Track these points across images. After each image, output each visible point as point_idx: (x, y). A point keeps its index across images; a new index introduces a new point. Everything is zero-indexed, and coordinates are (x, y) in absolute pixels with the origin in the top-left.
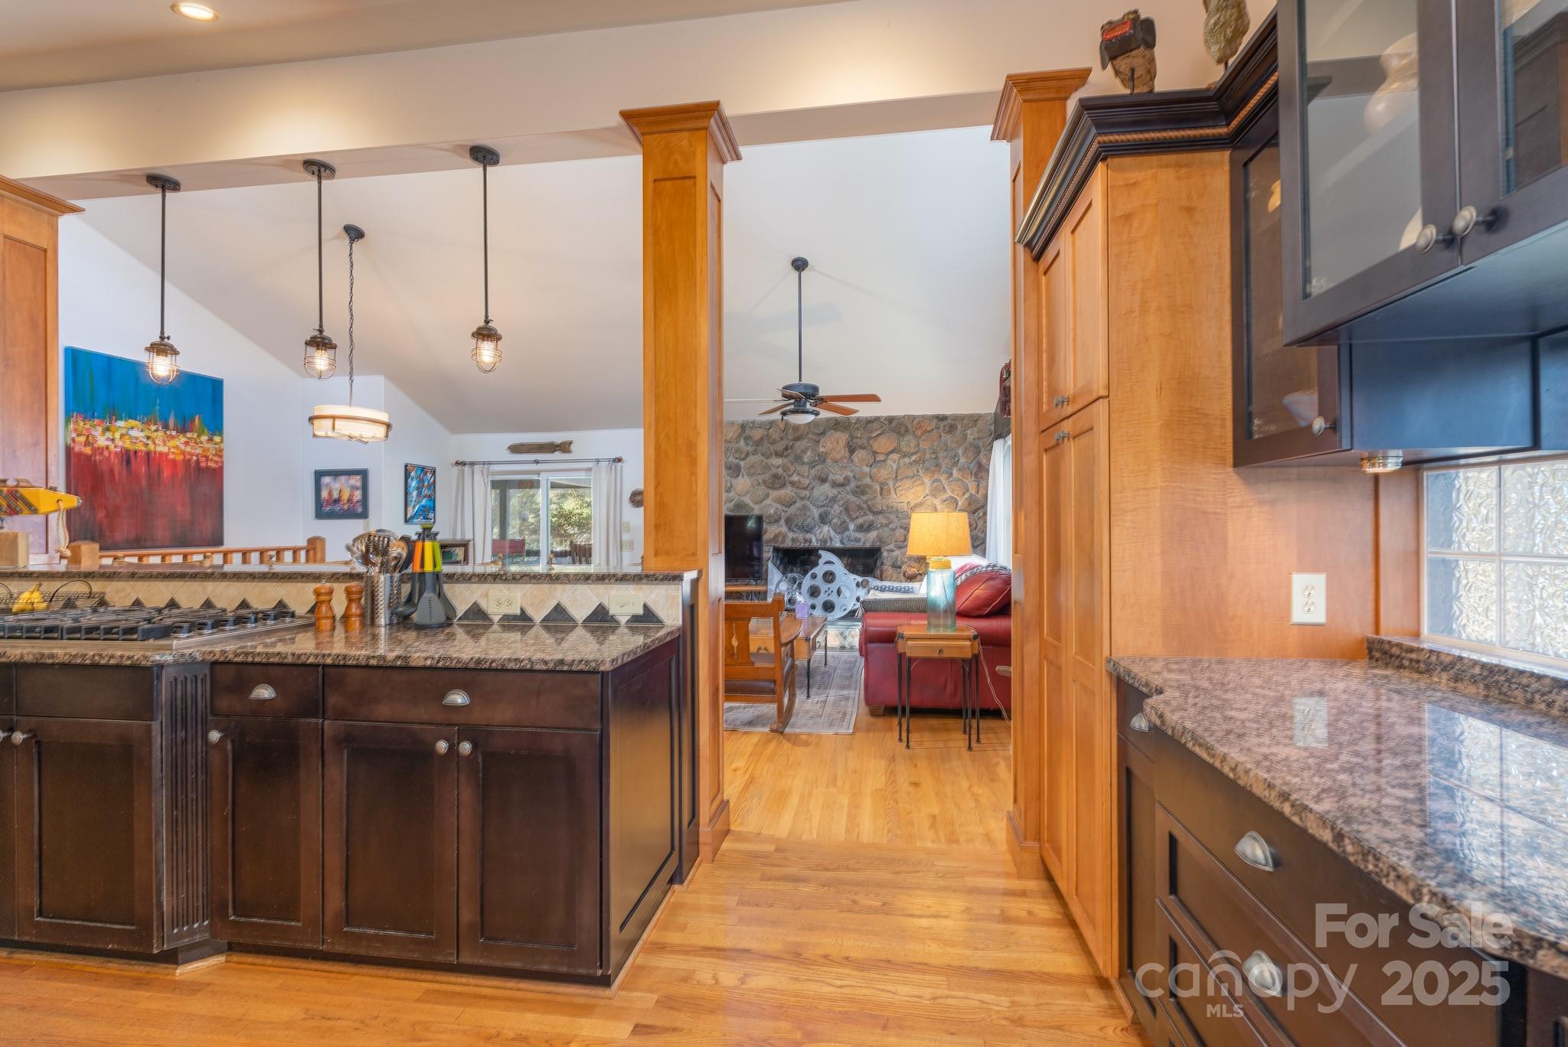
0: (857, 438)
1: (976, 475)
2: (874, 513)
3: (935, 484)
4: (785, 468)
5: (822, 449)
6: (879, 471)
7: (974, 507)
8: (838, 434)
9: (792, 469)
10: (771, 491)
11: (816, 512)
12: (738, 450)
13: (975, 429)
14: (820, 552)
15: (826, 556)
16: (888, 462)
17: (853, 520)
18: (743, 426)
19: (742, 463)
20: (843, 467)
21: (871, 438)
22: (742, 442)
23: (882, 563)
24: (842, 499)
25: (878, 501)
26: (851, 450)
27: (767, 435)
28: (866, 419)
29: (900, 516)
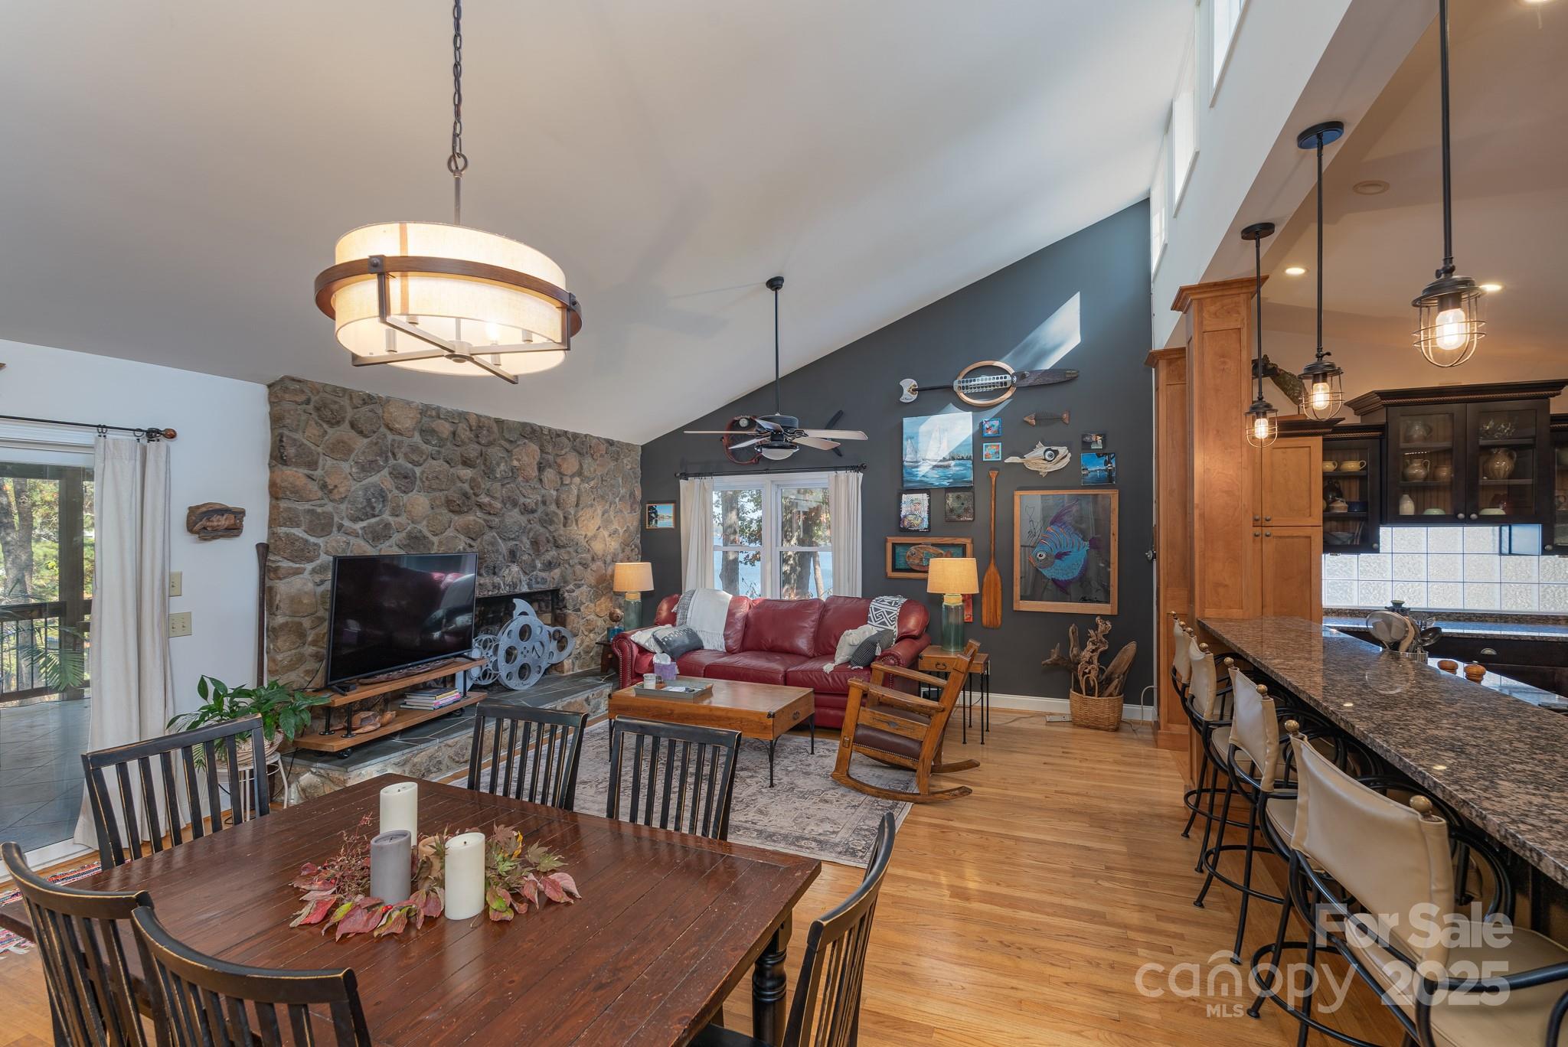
0: (547, 453)
1: (631, 507)
2: (558, 547)
3: (606, 515)
4: (473, 482)
5: (515, 463)
6: (565, 497)
7: (629, 540)
8: (532, 446)
9: (482, 486)
10: (454, 516)
11: (503, 547)
12: (414, 449)
14: (515, 600)
15: (521, 605)
16: (573, 487)
17: (539, 555)
18: (425, 411)
19: (418, 470)
20: (534, 488)
21: (557, 455)
22: (417, 438)
23: (565, 607)
24: (531, 529)
25: (562, 532)
26: (541, 468)
27: (454, 433)
28: (556, 431)
29: (579, 550)
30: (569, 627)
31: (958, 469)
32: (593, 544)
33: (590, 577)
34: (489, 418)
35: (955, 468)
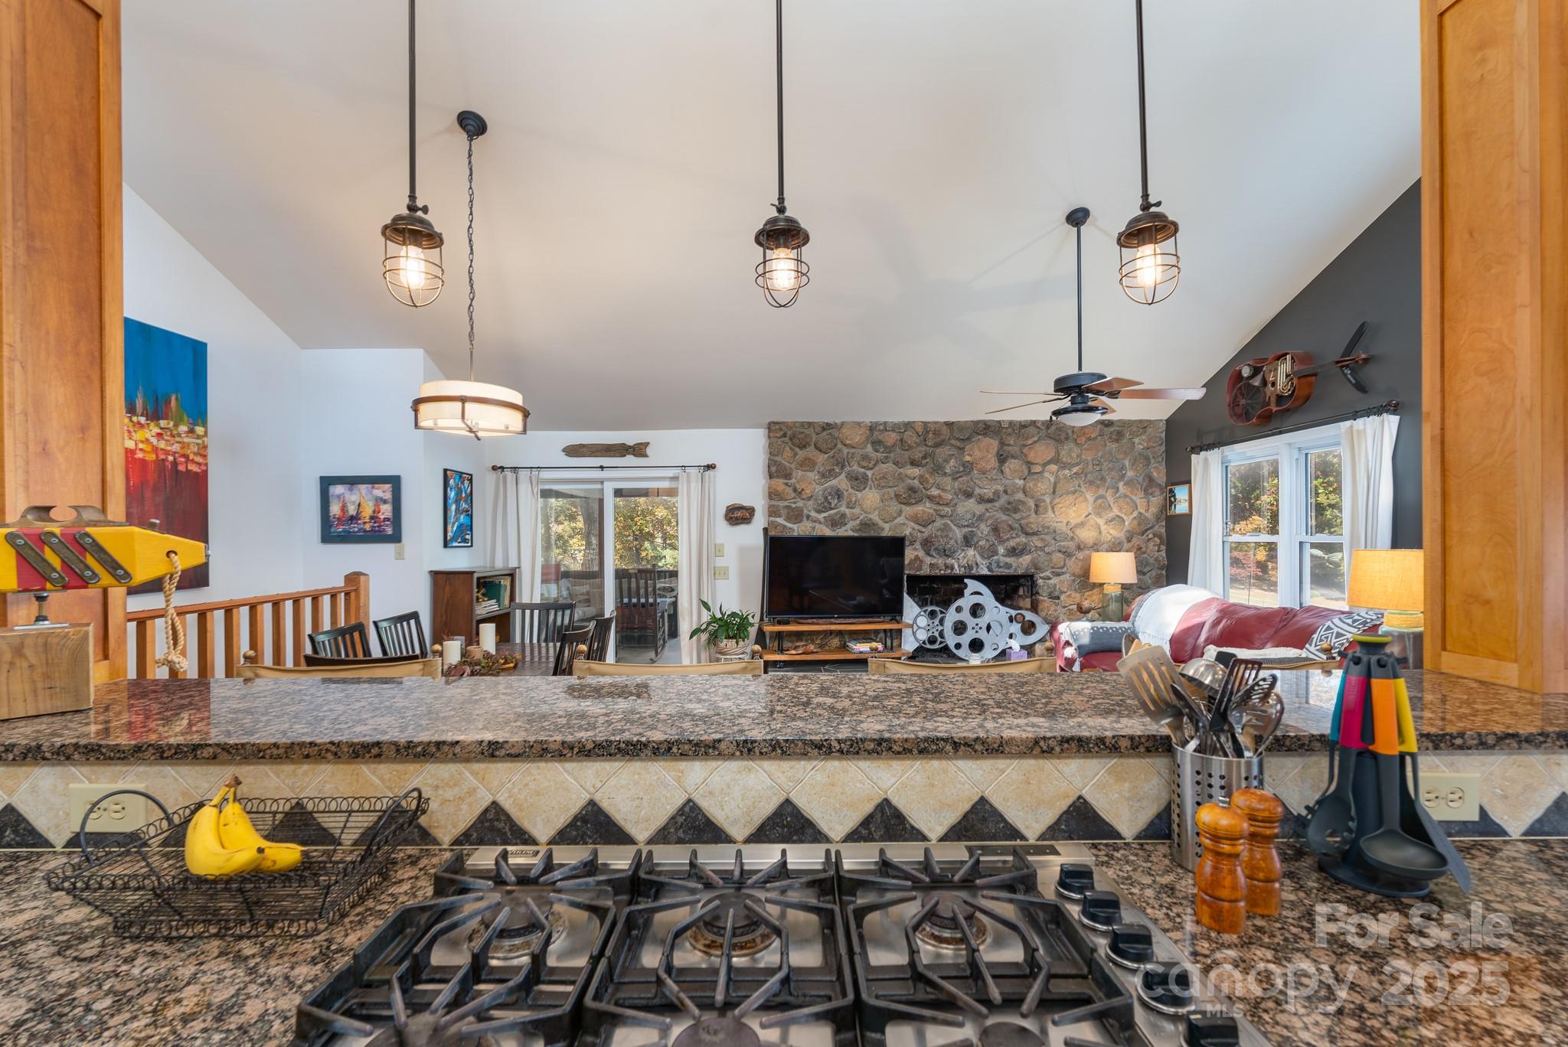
0: (1009, 445)
1: (1146, 491)
2: (1027, 534)
3: (1100, 501)
4: (922, 479)
5: (968, 458)
6: (1036, 485)
7: (1143, 528)
8: (987, 441)
9: (931, 481)
10: (904, 507)
11: (958, 534)
12: (865, 457)
13: (1144, 437)
14: (966, 580)
15: (972, 585)
16: (1046, 474)
17: (1002, 542)
18: (872, 428)
19: (869, 473)
20: (992, 479)
21: (1025, 446)
22: (869, 448)
23: (1038, 593)
24: (990, 517)
25: (1032, 520)
26: (1002, 459)
27: (901, 440)
28: (1020, 422)
29: (1058, 538)
30: (1043, 614)
32: (1078, 532)
33: (1074, 566)
34: (936, 423)
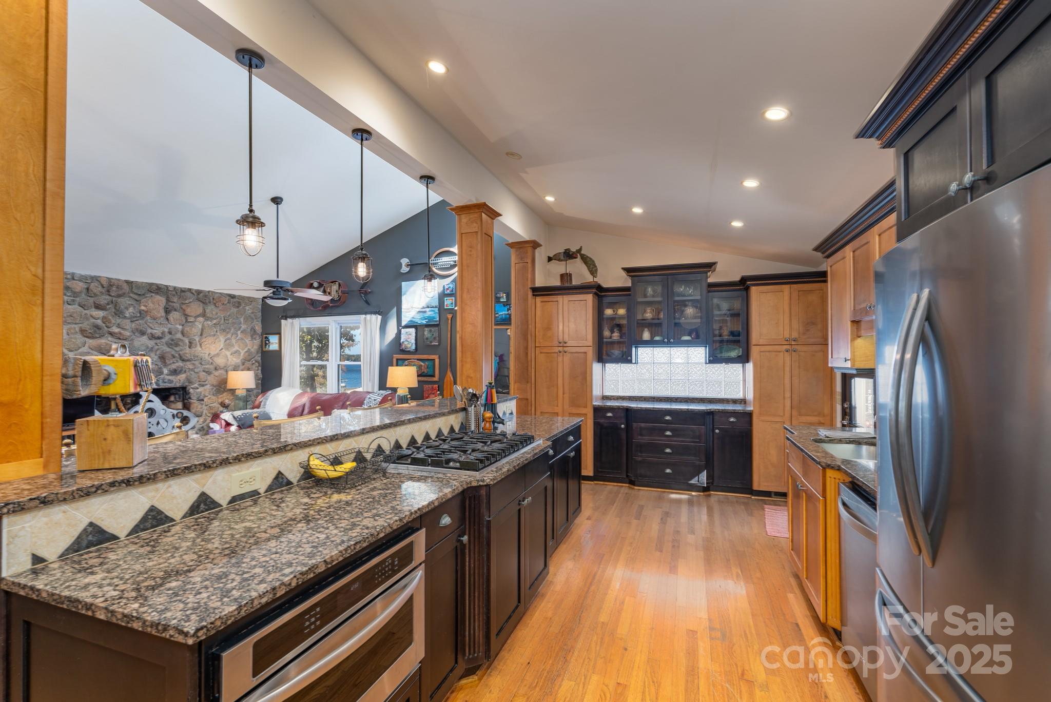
0: (173, 302)
1: (252, 336)
2: (183, 360)
3: (228, 341)
4: (104, 319)
5: (143, 308)
6: (191, 329)
7: (250, 357)
8: (158, 297)
9: (113, 321)
10: (87, 340)
13: (250, 306)
15: (146, 396)
16: (197, 323)
17: (165, 365)
20: (161, 324)
21: (183, 304)
23: (190, 398)
24: (158, 349)
25: (187, 352)
26: (167, 311)
27: (88, 289)
28: (181, 289)
29: (203, 363)
30: (193, 411)
31: (431, 313)
32: (215, 359)
33: (212, 379)
34: (119, 280)
35: (429, 313)
